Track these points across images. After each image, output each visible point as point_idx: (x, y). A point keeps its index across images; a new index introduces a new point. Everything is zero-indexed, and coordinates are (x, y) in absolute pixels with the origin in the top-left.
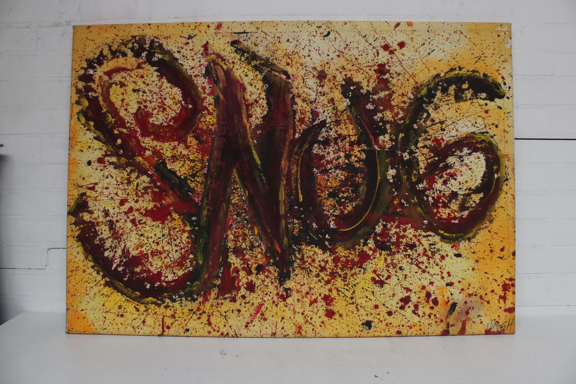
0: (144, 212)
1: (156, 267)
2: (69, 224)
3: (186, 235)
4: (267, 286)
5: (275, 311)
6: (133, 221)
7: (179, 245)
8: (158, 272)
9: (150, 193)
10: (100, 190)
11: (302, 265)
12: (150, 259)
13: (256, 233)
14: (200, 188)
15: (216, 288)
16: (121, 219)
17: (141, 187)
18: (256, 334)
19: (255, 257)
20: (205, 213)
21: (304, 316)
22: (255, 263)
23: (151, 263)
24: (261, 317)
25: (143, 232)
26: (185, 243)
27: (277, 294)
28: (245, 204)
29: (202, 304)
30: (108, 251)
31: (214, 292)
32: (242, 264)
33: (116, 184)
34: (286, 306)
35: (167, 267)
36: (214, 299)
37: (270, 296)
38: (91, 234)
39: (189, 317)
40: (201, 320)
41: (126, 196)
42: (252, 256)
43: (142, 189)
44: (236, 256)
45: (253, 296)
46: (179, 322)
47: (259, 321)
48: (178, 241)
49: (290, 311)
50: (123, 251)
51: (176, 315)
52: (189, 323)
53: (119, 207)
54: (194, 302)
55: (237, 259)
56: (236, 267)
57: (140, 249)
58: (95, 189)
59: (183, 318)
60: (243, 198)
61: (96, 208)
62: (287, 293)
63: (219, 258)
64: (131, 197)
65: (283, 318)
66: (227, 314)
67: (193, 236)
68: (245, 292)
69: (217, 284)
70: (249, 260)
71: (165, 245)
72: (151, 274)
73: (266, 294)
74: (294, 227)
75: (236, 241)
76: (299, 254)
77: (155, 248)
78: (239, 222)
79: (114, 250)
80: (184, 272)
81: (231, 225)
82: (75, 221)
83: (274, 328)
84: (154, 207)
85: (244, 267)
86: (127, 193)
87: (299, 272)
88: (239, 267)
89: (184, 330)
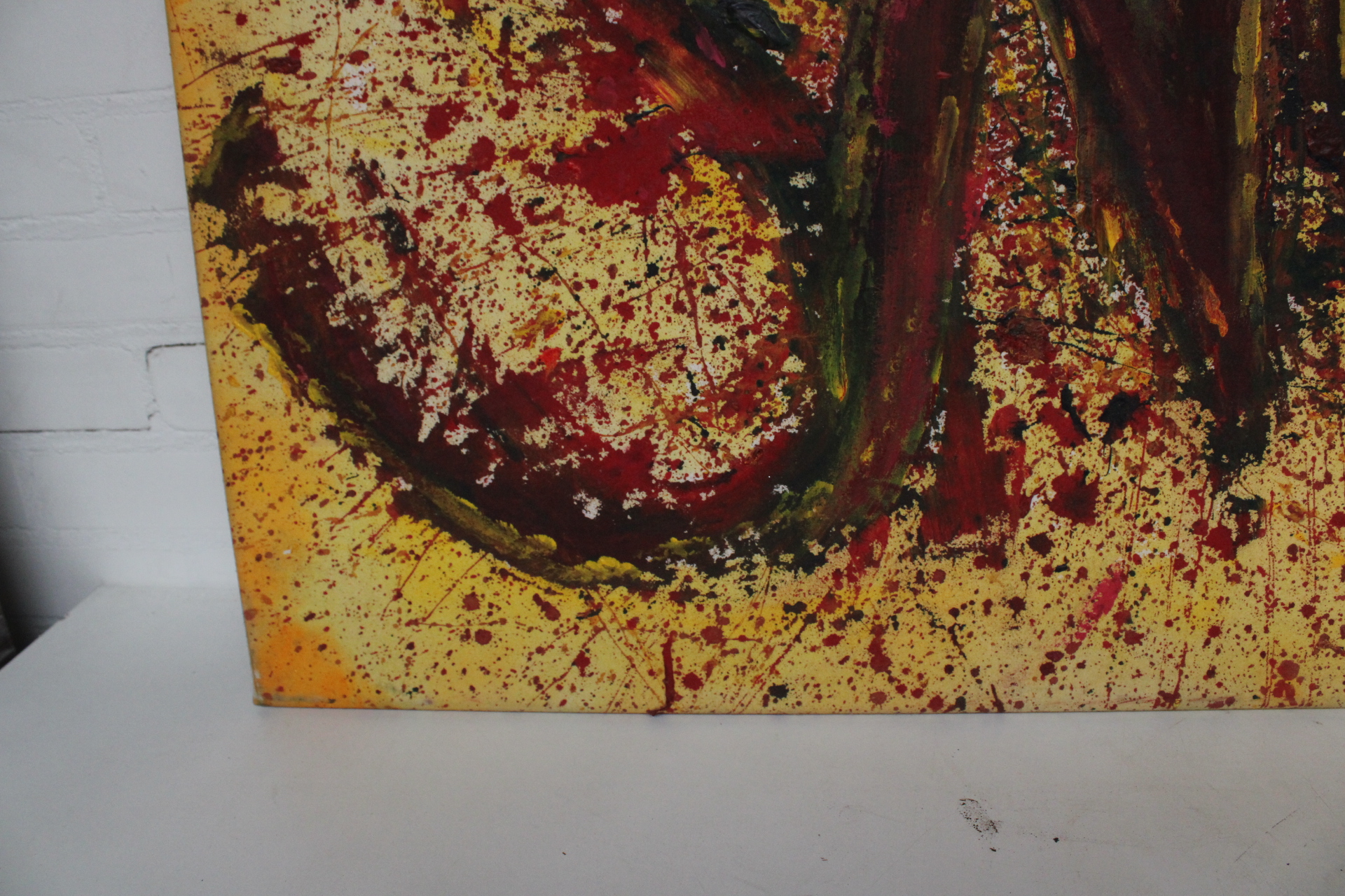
0: (550, 160)
1: (624, 423)
2: (203, 243)
3: (764, 262)
4: (1154, 492)
5: (1179, 603)
6: (499, 210)
7: (733, 313)
8: (634, 443)
9: (572, 64)
10: (323, 70)
11: (1326, 389)
12: (594, 386)
13: (1112, 244)
14: (826, 22)
15: (910, 505)
16: (439, 205)
17: (524, 39)
18: (1088, 698)
19: (1102, 357)
20: (857, 148)
21: (1312, 620)
22: (1101, 388)
23: (598, 402)
24: (1114, 628)
25: (552, 259)
26: (759, 301)
27: (1199, 527)
28: (1057, 99)
29: (845, 581)
30: (393, 357)
31: (905, 526)
32: (1041, 394)
33: (402, 34)
34: (1235, 579)
35: (676, 419)
36: (901, 558)
37: (1162, 535)
38: (309, 285)
39: (787, 637)
40: (842, 649)
41: (454, 86)
42: (1090, 355)
43: (532, 49)
44: (1011, 359)
45: (1085, 538)
46: (740, 659)
47: (1107, 645)
48: (728, 292)
49: (1251, 600)
50: (463, 352)
51: (727, 631)
52: (784, 661)
53: (426, 146)
54: (809, 570)
55: (1014, 372)
56: (1012, 409)
57: (540, 343)
58: (298, 65)
59: (760, 640)
60: (1051, 66)
61: (318, 157)
62: (1243, 520)
63: (930, 369)
64: (477, 94)
65: (1215, 631)
66: (960, 620)
67: (798, 267)
68: (1047, 522)
69: (919, 489)
70: (1072, 374)
71: (662, 315)
72: (604, 454)
73: (1148, 528)
74: (1300, 210)
75: (1010, 285)
76: (1316, 341)
77: (614, 333)
78: (1028, 191)
79: (421, 353)
80: (757, 441)
81: (990, 205)
82: (227, 229)
83: (1172, 676)
84: (596, 134)
85: (1048, 406)
86: (457, 72)
87: (1311, 424)
88: (1027, 407)
89: (765, 691)
